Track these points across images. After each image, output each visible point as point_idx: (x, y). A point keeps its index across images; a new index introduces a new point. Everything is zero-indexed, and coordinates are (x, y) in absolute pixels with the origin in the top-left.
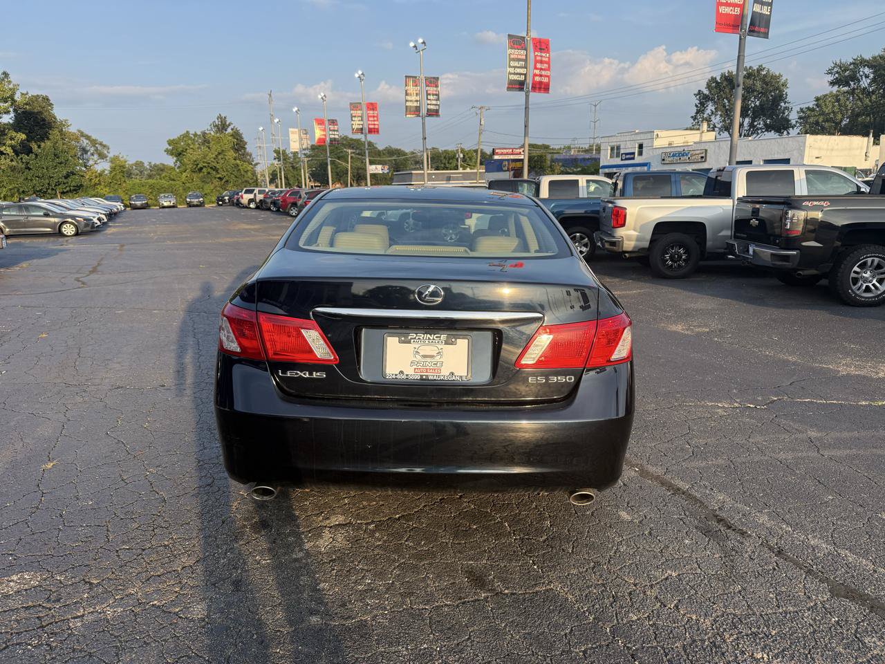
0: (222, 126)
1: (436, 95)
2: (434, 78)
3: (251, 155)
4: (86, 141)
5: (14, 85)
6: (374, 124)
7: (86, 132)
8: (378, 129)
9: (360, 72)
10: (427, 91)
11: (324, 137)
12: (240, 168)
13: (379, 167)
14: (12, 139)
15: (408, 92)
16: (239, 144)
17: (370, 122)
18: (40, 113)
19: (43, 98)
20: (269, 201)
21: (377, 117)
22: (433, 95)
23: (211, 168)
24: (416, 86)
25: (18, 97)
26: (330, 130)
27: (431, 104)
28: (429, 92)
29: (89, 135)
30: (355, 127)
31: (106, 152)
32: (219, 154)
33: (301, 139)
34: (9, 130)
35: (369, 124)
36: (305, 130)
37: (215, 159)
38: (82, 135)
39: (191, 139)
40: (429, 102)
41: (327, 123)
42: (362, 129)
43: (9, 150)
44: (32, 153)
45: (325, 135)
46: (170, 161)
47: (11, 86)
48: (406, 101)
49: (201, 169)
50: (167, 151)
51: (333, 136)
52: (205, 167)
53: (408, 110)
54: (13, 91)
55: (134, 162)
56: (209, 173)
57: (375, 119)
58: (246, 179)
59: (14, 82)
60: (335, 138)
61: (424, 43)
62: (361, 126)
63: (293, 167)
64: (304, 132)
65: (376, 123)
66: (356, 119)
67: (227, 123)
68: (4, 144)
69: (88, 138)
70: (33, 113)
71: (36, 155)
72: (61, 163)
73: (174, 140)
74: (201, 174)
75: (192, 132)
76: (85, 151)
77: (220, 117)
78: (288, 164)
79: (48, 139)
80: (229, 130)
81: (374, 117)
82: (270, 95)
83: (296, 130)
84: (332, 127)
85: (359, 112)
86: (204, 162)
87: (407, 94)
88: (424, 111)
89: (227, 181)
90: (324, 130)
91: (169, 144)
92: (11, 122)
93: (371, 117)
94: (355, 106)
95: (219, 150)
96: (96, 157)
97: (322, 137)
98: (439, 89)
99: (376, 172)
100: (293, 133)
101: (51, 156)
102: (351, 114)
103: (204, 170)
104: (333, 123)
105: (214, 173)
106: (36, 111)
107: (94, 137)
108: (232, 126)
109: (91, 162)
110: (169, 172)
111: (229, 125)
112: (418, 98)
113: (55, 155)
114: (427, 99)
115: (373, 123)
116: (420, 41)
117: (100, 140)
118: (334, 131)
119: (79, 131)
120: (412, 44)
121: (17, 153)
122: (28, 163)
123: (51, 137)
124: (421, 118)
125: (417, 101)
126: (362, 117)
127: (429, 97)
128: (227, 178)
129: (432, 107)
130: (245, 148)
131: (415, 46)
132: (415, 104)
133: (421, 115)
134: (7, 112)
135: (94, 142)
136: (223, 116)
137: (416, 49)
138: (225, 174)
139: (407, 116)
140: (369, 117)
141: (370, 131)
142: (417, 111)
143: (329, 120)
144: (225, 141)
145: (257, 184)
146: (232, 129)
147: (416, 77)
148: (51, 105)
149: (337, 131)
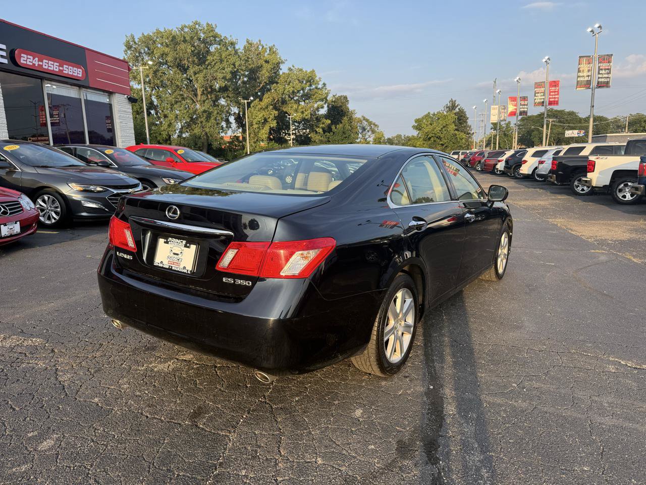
0: (452, 106)
1: (608, 69)
2: (608, 55)
3: (470, 127)
4: (366, 123)
5: (328, 91)
6: (555, 98)
7: (367, 117)
8: (557, 101)
9: (547, 58)
10: (599, 67)
11: (515, 110)
12: (458, 136)
13: (576, 132)
14: (323, 123)
15: (581, 69)
16: (461, 119)
17: (551, 97)
18: (341, 106)
19: (344, 97)
20: (467, 160)
21: (558, 92)
22: (605, 69)
23: (437, 137)
24: (589, 63)
25: (330, 98)
26: (521, 105)
27: (602, 78)
28: (601, 68)
29: (368, 119)
30: (537, 101)
31: (376, 129)
32: (444, 127)
33: (500, 113)
34: (322, 118)
35: (550, 98)
36: (504, 106)
37: (440, 131)
38: (364, 119)
39: (430, 117)
40: (600, 76)
41: (518, 100)
42: (543, 102)
43: (320, 131)
44: (332, 131)
45: (516, 109)
46: (415, 133)
47: (326, 91)
48: (578, 77)
49: (430, 138)
50: (414, 127)
51: (522, 110)
52: (433, 136)
53: (579, 84)
54: (327, 94)
55: (396, 135)
56: (435, 141)
57: (556, 93)
58: (460, 144)
59: (328, 89)
60: (524, 111)
61: (600, 27)
62: (542, 100)
63: (505, 135)
64: (503, 108)
65: (556, 96)
66: (539, 95)
67: (456, 105)
68: (319, 127)
69: (367, 120)
70: (337, 107)
71: (334, 133)
72: (346, 137)
73: (419, 119)
74: (430, 142)
75: (432, 113)
76: (364, 129)
77: (451, 101)
78: (502, 132)
79: (341, 123)
80: (457, 110)
81: (555, 92)
82: (495, 82)
83: (497, 106)
84: (522, 102)
85: (543, 89)
86: (432, 134)
87: (579, 71)
88: (594, 84)
89: (447, 146)
90: (516, 105)
91: (416, 122)
92: (325, 113)
93: (552, 92)
94: (538, 85)
95: (445, 125)
96: (370, 132)
97: (513, 111)
98: (611, 64)
99: (573, 136)
100: (494, 109)
101: (341, 133)
102: (535, 91)
103: (432, 139)
104: (524, 99)
105: (439, 140)
106: (339, 105)
107: (370, 120)
108: (459, 107)
109: (367, 137)
110: (413, 141)
111: (457, 106)
112: (589, 74)
113: (343, 133)
114: (599, 73)
115: (554, 96)
116: (597, 25)
117: (374, 121)
118: (524, 105)
119: (363, 116)
120: (589, 30)
121: (324, 131)
122: (329, 138)
123: (343, 121)
124: (591, 90)
125: (588, 76)
126: (544, 93)
127: (601, 72)
128: (447, 144)
129: (603, 80)
130: (467, 122)
131: (592, 31)
132: (587, 79)
133: (591, 87)
134: (322, 107)
135: (370, 123)
136: (454, 100)
137: (593, 33)
138: (445, 141)
139: (578, 89)
140: (550, 92)
141: (550, 103)
142: (588, 84)
143: (520, 97)
144: (449, 118)
145: (468, 148)
146: (459, 109)
147: (590, 56)
148: (348, 101)
149: (527, 105)
